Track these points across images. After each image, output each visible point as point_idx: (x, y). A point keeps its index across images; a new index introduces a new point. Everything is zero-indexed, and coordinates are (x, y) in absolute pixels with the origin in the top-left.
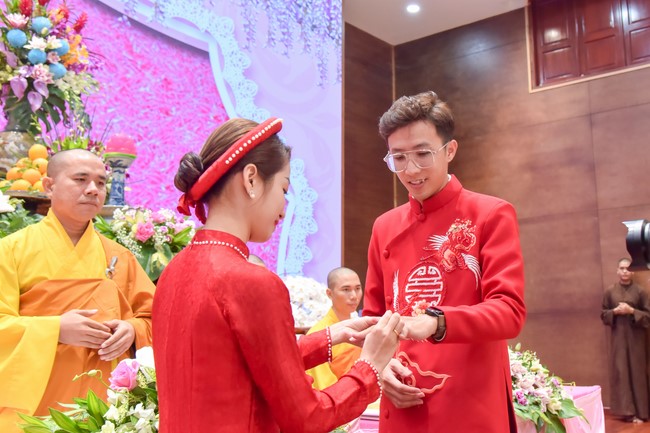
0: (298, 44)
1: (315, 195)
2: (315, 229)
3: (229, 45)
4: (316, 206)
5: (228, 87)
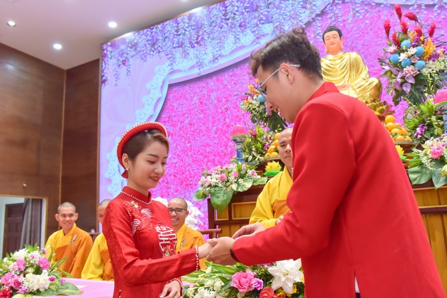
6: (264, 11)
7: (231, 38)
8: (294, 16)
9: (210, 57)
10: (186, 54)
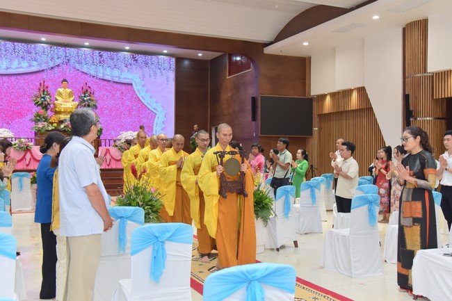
0: (159, 75)
1: (165, 112)
2: (165, 119)
3: (138, 80)
4: (166, 114)
5: (138, 90)
6: (33, 55)
7: (16, 62)
8: (47, 63)
9: (4, 66)
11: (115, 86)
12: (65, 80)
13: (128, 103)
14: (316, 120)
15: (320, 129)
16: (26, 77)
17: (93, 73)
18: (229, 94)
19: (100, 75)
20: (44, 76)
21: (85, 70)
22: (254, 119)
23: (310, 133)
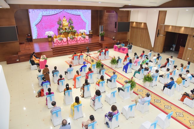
3: (82, 14)
4: (89, 23)
5: (82, 17)
7: (51, 11)
8: (59, 11)
9: (48, 13)
10: (45, 12)
11: (76, 16)
12: (64, 17)
13: (79, 21)
14: (130, 28)
15: (131, 30)
16: (54, 15)
17: (70, 13)
18: (106, 18)
19: (72, 13)
20: (58, 15)
21: (68, 12)
22: (115, 27)
23: (129, 31)
